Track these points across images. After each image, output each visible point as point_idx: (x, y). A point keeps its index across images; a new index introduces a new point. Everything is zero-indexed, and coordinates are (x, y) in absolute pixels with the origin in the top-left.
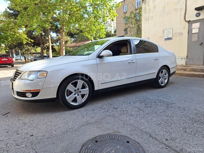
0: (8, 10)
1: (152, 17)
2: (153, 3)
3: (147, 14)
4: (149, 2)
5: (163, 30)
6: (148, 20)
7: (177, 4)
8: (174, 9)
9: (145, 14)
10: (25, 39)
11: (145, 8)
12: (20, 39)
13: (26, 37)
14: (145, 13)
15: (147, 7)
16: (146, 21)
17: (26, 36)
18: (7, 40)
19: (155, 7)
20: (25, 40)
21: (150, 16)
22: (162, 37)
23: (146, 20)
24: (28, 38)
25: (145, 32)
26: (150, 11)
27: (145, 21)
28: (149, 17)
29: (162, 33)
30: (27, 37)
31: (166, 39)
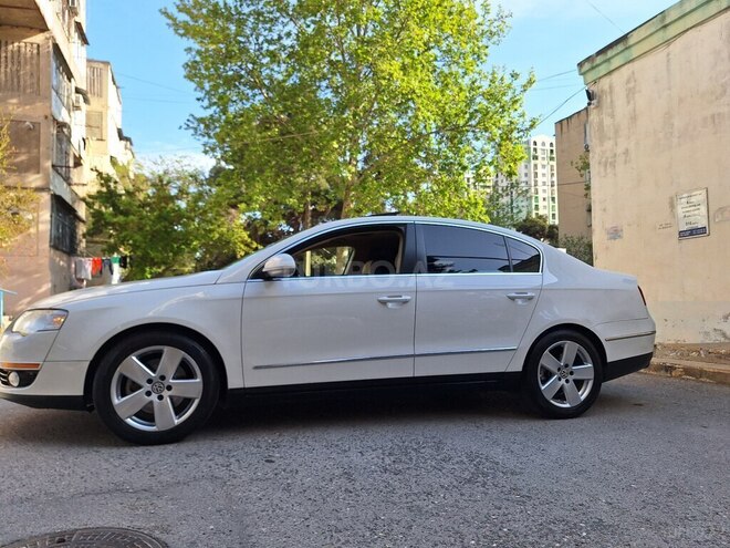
0: (223, 164)
1: (626, 152)
2: (629, 102)
3: (609, 144)
4: (612, 101)
5: (671, 198)
6: (613, 165)
7: (717, 98)
8: (705, 119)
9: (602, 143)
10: (242, 242)
11: (601, 123)
12: (228, 243)
13: (246, 238)
14: (602, 138)
15: (607, 121)
16: (605, 170)
17: (245, 235)
18: (188, 245)
19: (634, 118)
20: (242, 246)
21: (620, 150)
22: (668, 226)
23: (606, 166)
24: (249, 240)
25: (605, 210)
26: (616, 132)
27: (602, 169)
28: (615, 155)
29: (669, 210)
30: (250, 236)
31: (682, 234)
